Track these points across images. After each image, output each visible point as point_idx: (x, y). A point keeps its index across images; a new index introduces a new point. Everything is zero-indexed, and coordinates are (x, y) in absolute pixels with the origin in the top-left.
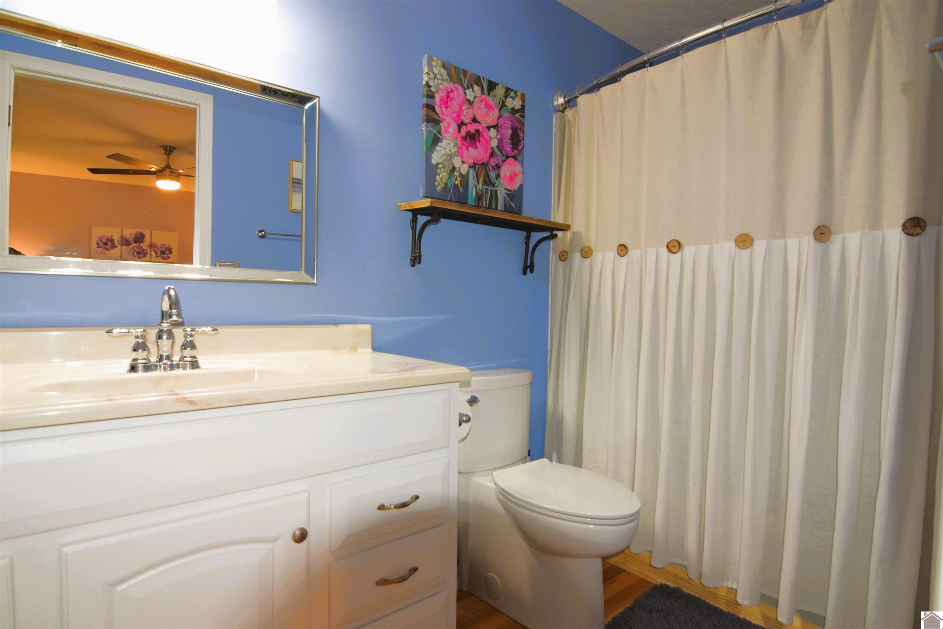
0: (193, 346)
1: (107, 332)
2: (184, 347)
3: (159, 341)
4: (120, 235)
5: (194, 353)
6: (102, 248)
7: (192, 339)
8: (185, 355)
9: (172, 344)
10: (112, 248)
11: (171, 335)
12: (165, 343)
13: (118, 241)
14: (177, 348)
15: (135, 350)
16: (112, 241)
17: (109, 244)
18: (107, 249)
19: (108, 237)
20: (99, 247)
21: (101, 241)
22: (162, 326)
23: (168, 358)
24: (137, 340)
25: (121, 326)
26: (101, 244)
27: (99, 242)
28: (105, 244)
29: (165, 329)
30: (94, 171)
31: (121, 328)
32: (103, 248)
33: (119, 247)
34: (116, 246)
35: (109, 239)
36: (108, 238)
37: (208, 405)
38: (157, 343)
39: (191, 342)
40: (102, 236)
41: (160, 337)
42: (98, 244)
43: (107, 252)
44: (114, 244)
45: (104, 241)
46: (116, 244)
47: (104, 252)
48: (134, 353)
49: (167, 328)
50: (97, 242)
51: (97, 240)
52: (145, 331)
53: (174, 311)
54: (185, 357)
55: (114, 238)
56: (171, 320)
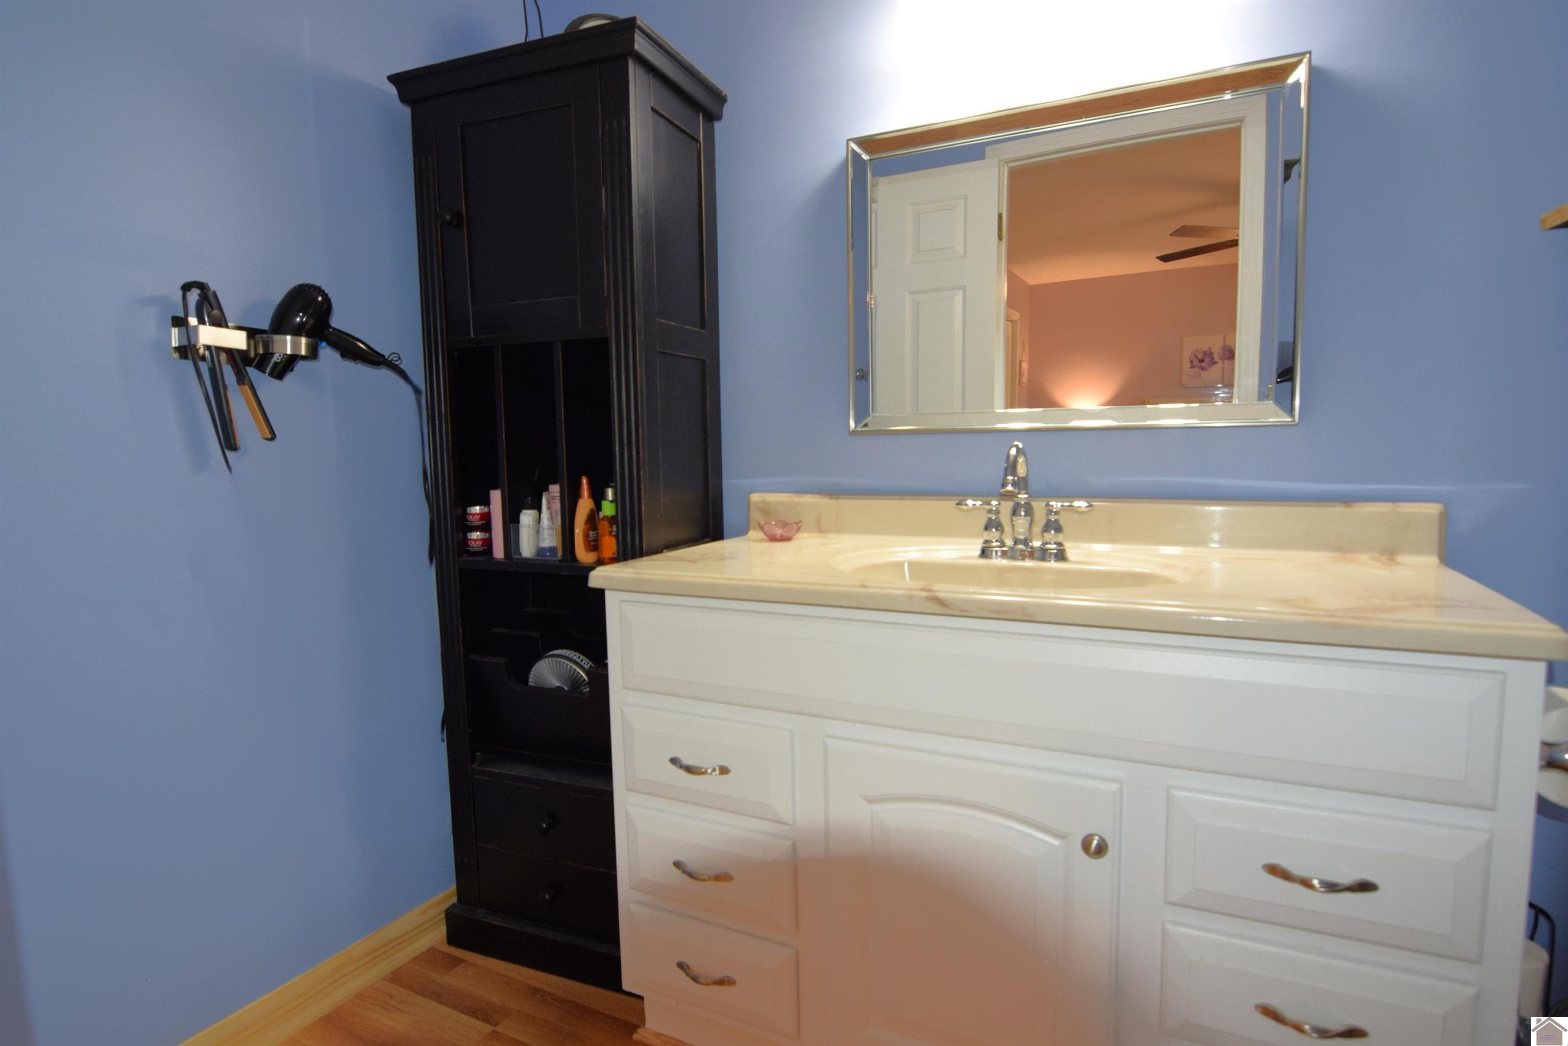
0: (1058, 529)
1: (958, 504)
2: (1047, 527)
3: (1014, 518)
4: (1222, 344)
5: (1060, 538)
6: (1197, 368)
7: (1057, 517)
8: (1048, 540)
9: (1030, 521)
10: (1210, 366)
11: (1029, 511)
12: (1021, 522)
13: (1218, 354)
14: (1037, 529)
15: (986, 528)
16: (1210, 354)
17: (1207, 359)
18: (1203, 369)
19: (1204, 350)
20: (1192, 367)
21: (1196, 357)
22: (1019, 498)
23: (1026, 542)
24: (990, 515)
25: (974, 496)
26: (1196, 362)
27: (1193, 358)
28: (1202, 361)
29: (1023, 503)
30: (1165, 258)
31: (976, 498)
32: (1199, 368)
33: (1220, 362)
34: (1215, 363)
35: (1207, 353)
36: (1205, 352)
37: (963, 611)
38: (1012, 521)
39: (1056, 521)
40: (1197, 350)
41: (1015, 513)
42: (1191, 362)
43: (1203, 373)
44: (1213, 358)
45: (1200, 357)
46: (1216, 359)
47: (1200, 374)
48: (986, 533)
49: (1026, 501)
50: (1190, 359)
51: (1191, 356)
52: (999, 504)
53: (1010, 478)
54: (1047, 543)
55: (1212, 350)
56: (1004, 490)
